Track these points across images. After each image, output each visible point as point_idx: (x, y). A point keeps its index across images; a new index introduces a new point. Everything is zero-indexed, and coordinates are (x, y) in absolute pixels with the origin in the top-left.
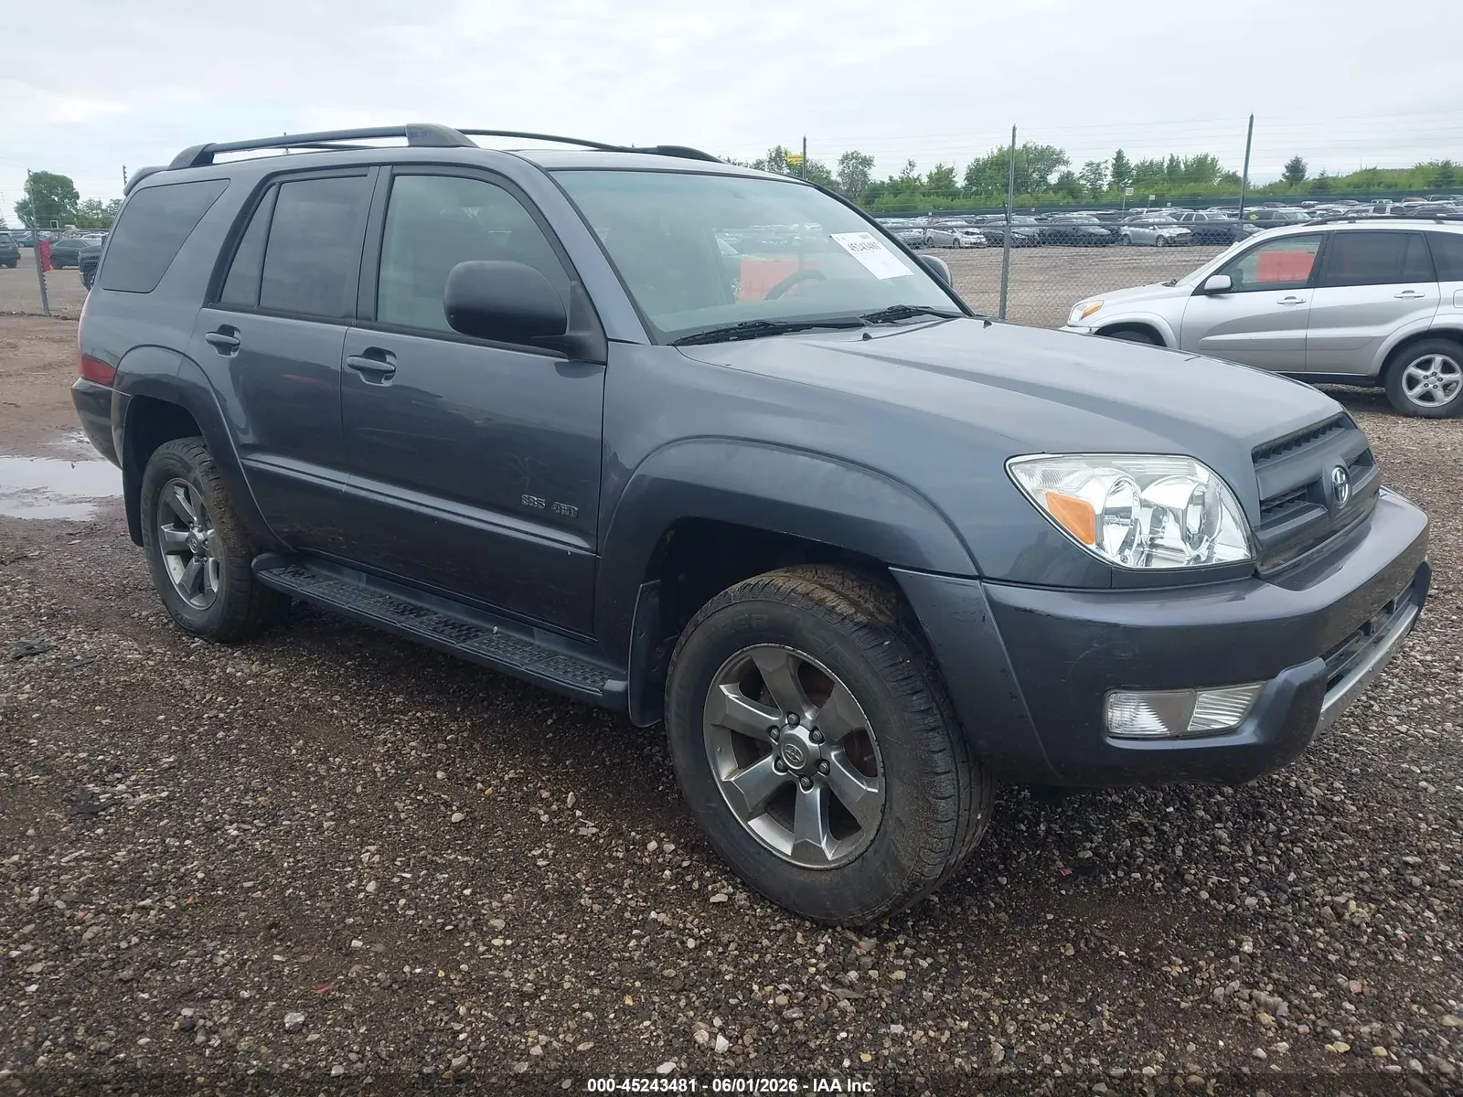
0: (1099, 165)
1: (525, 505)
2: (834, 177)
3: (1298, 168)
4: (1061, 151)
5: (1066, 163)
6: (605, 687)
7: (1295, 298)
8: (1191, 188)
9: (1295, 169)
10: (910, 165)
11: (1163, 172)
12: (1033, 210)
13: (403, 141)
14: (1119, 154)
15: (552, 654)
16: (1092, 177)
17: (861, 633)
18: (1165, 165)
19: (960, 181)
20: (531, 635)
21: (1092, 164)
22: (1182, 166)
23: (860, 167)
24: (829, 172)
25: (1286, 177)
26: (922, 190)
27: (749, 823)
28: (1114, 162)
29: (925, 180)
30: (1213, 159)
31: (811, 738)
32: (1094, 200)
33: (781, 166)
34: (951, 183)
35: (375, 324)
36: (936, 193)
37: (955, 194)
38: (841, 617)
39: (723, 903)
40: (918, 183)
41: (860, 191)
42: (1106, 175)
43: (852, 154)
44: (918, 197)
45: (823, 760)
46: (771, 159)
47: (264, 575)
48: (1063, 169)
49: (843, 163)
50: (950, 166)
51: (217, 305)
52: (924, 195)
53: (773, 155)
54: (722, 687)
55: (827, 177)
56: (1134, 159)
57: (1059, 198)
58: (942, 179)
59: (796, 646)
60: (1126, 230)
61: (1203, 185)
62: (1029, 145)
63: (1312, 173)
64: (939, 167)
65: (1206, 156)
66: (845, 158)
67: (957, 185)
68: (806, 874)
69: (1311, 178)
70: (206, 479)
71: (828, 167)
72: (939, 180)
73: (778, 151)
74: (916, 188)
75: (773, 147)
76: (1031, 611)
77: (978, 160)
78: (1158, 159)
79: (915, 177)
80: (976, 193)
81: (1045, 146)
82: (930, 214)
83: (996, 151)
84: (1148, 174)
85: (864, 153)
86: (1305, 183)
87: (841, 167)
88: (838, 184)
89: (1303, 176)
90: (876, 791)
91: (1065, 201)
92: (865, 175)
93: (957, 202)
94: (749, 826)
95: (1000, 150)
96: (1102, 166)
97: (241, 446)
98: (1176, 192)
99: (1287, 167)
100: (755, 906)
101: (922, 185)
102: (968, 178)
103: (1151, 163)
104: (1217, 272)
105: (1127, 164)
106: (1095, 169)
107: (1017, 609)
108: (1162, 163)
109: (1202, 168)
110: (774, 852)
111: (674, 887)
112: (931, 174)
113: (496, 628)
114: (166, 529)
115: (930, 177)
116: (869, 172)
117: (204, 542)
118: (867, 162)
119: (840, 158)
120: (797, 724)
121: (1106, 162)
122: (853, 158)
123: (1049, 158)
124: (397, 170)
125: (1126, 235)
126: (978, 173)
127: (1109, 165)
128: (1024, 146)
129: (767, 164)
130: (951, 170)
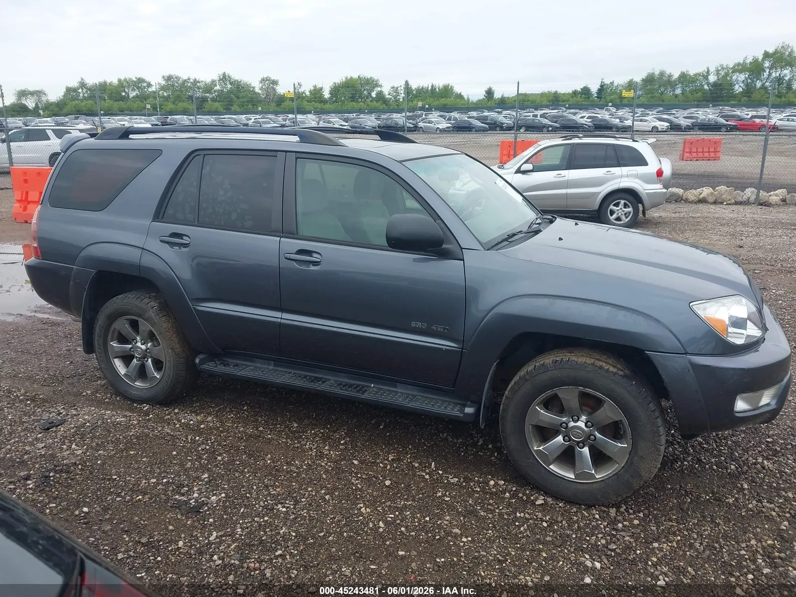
0: (397, 88)
1: (413, 327)
2: (257, 90)
3: (491, 92)
4: (377, 80)
5: (381, 86)
6: (465, 412)
7: (561, 174)
8: (443, 101)
9: (490, 93)
10: (299, 85)
11: (429, 92)
12: (366, 111)
13: (296, 139)
14: (407, 82)
15: (415, 396)
16: (395, 94)
17: (624, 380)
18: (429, 89)
19: (327, 95)
20: (396, 387)
21: (394, 87)
22: (437, 90)
23: (271, 85)
24: (254, 88)
25: (486, 97)
26: (307, 99)
27: (550, 467)
28: (404, 86)
29: (308, 93)
30: (451, 87)
31: (586, 426)
32: (396, 107)
33: (226, 83)
34: (322, 96)
35: (296, 236)
36: (315, 101)
37: (324, 102)
38: (613, 374)
39: (542, 504)
40: (304, 95)
41: (272, 98)
42: (401, 93)
43: (267, 78)
44: (305, 103)
45: (591, 435)
46: (220, 80)
47: (205, 367)
48: (379, 89)
49: (262, 83)
50: (321, 87)
51: (163, 220)
52: (308, 102)
53: (221, 77)
54: (537, 407)
55: (253, 90)
56: (414, 85)
57: (377, 104)
58: (317, 93)
59: (585, 387)
60: (421, 124)
61: (448, 99)
62: (361, 76)
63: (497, 95)
64: (315, 87)
65: (448, 85)
66: (263, 80)
67: (325, 97)
68: (585, 485)
69: (497, 97)
70: (158, 317)
71: (253, 85)
72: (315, 94)
73: (224, 74)
74: (303, 98)
75: (221, 73)
76: (709, 366)
77: (335, 83)
78: (425, 86)
79: (303, 91)
80: (336, 101)
81: (369, 77)
82: (313, 112)
83: (344, 79)
84: (421, 93)
85: (273, 77)
86: (495, 100)
87: (261, 85)
88: (260, 94)
89: (493, 96)
90: (626, 446)
91: (382, 107)
92: (274, 90)
93: (327, 106)
94: (550, 468)
95: (346, 78)
96: (399, 89)
97: (193, 299)
98: (436, 103)
99: (486, 92)
100: (558, 503)
101: (306, 96)
102: (330, 93)
103: (422, 88)
104: (526, 162)
105: (411, 87)
106: (395, 90)
107: (703, 365)
108: (428, 88)
109: (447, 91)
110: (565, 478)
111: (514, 501)
112: (311, 90)
113: (373, 385)
114: (114, 344)
115: (310, 92)
116: (277, 88)
117: (146, 350)
118: (275, 83)
119: (260, 80)
120: (578, 420)
121: (401, 86)
122: (267, 80)
123: (372, 83)
124: (299, 155)
125: (421, 127)
126: (336, 90)
127: (402, 88)
128: (359, 77)
129: (218, 82)
130: (321, 89)
